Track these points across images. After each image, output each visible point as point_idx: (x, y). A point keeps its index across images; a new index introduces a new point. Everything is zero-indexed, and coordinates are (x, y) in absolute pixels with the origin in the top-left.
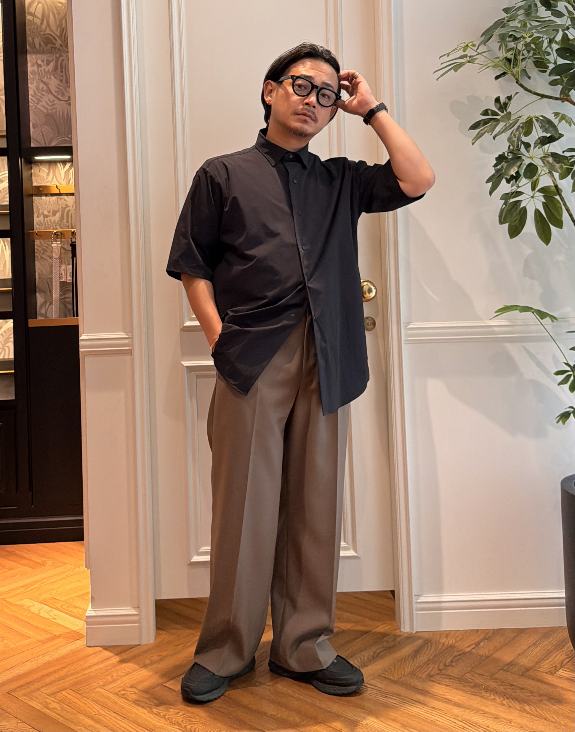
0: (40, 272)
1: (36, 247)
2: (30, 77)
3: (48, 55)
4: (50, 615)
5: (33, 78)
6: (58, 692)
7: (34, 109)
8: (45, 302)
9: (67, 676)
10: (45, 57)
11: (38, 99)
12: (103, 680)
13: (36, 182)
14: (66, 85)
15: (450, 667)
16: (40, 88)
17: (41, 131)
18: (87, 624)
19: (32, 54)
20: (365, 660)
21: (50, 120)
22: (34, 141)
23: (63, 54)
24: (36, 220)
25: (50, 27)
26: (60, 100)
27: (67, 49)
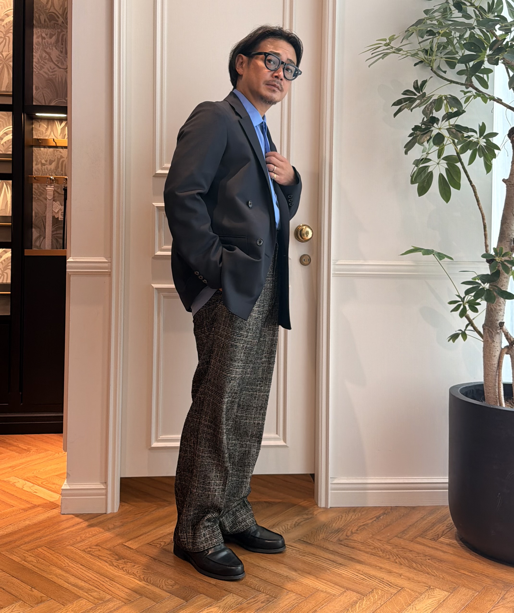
0: (37, 211)
1: (34, 190)
2: (35, 47)
3: (51, 30)
4: (32, 490)
5: (38, 48)
6: (35, 549)
7: (37, 74)
8: (40, 237)
9: (44, 537)
10: (49, 31)
11: (41, 66)
12: (73, 540)
13: (36, 136)
14: (65, 56)
15: (354, 534)
16: (43, 57)
17: (43, 94)
18: (62, 497)
19: (38, 28)
20: (289, 528)
21: (50, 84)
22: (36, 101)
23: (64, 30)
24: (35, 167)
25: (54, 6)
26: (60, 68)
27: (67, 25)
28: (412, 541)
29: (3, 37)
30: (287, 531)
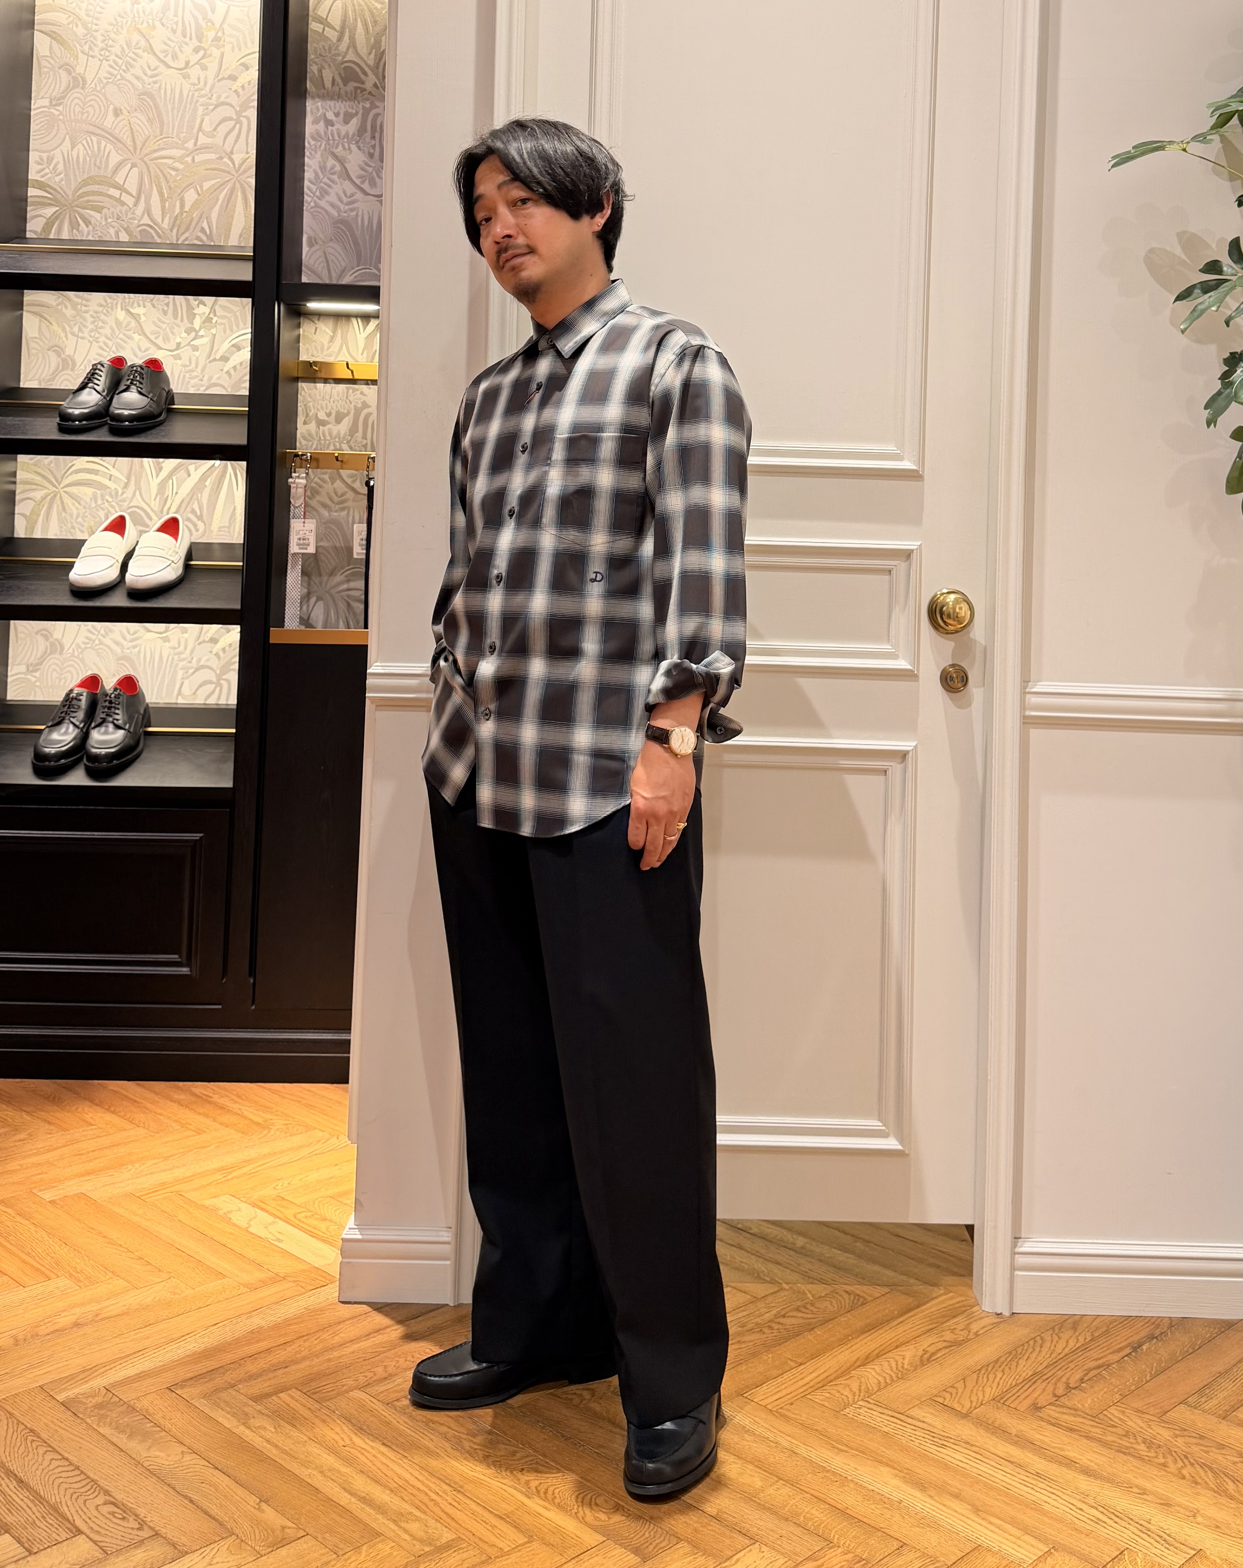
2: (309, 143)
3: (349, 103)
4: (271, 1233)
5: (315, 146)
6: (273, 1395)
7: (312, 208)
9: (296, 1362)
10: (342, 106)
11: (322, 188)
12: (367, 1374)
13: (308, 354)
14: (377, 163)
15: (1077, 1391)
16: (328, 168)
17: (325, 253)
18: (343, 1257)
19: (316, 99)
20: (906, 1366)
21: (344, 232)
22: (309, 273)
23: (376, 104)
24: (301, 429)
25: (355, 47)
26: (366, 193)
27: (385, 92)
28: (1224, 1419)
29: (235, 117)
30: (902, 1375)
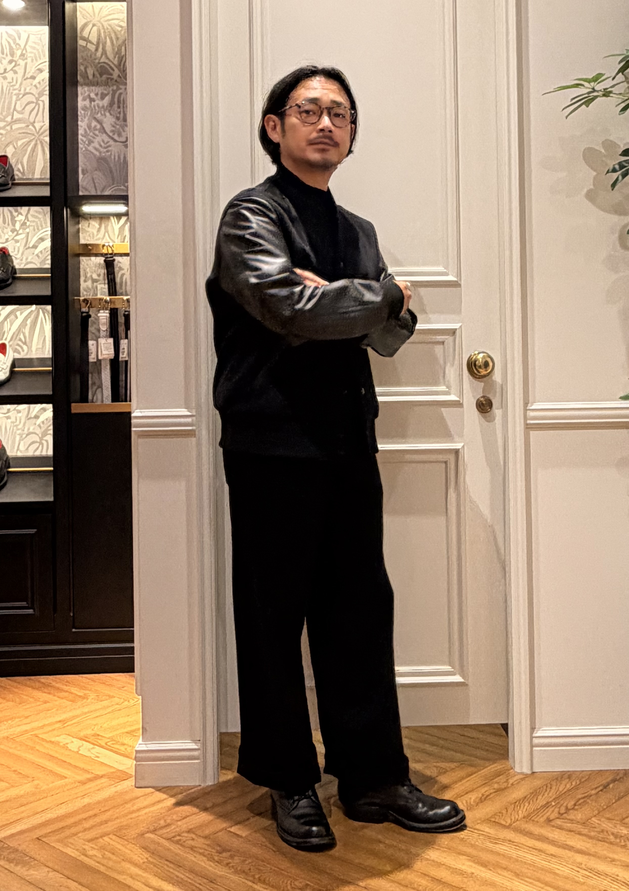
2: (81, 113)
3: (103, 88)
4: (92, 753)
5: (85, 114)
6: (99, 838)
7: (84, 151)
9: (111, 821)
10: (100, 90)
11: (89, 139)
12: (154, 824)
13: (85, 239)
14: (123, 123)
15: (571, 811)
16: (93, 127)
17: (93, 179)
18: (136, 762)
19: (84, 86)
20: (472, 803)
21: (104, 165)
22: (84, 190)
23: (121, 87)
24: (83, 285)
25: (106, 54)
26: (115, 141)
27: (126, 79)
29: (35, 101)
30: (470, 808)
